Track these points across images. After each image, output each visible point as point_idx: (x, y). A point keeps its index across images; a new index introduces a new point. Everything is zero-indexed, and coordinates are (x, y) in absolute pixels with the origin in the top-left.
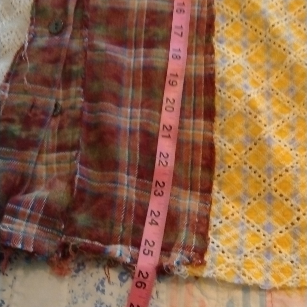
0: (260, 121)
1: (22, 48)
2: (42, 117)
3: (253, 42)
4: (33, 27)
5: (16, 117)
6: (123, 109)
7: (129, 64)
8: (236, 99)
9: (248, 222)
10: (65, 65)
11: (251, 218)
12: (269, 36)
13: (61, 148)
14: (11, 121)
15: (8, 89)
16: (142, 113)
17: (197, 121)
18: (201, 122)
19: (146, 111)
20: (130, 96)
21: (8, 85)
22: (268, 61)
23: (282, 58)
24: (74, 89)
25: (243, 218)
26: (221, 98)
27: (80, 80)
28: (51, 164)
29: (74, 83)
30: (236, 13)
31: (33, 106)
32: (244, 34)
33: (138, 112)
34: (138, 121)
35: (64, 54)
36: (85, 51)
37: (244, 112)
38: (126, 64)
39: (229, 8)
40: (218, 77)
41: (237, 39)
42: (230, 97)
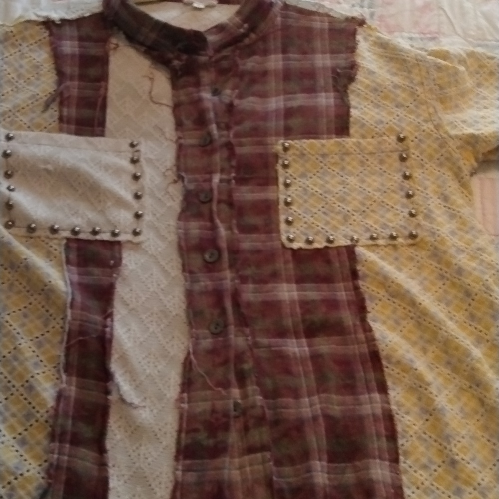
0: (431, 393)
1: (188, 354)
2: (224, 420)
3: (404, 319)
4: (194, 330)
5: (199, 426)
6: (302, 400)
7: (295, 353)
8: (405, 375)
9: (438, 488)
10: (235, 365)
11: (440, 485)
12: (418, 314)
13: (251, 450)
14: (196, 430)
15: (186, 399)
16: (319, 398)
17: (373, 395)
18: (377, 396)
19: (323, 395)
20: (304, 385)
21: (185, 395)
22: (421, 338)
23: (435, 334)
24: (252, 388)
25: (432, 485)
26: (390, 375)
27: (254, 379)
28: (244, 467)
29: (248, 382)
30: (382, 293)
31: (213, 411)
32: (394, 312)
33: (316, 398)
34: (318, 406)
35: (232, 354)
36: (251, 350)
37: (414, 386)
38: (291, 354)
39: (374, 289)
40: (383, 354)
41: (389, 318)
42: (398, 374)
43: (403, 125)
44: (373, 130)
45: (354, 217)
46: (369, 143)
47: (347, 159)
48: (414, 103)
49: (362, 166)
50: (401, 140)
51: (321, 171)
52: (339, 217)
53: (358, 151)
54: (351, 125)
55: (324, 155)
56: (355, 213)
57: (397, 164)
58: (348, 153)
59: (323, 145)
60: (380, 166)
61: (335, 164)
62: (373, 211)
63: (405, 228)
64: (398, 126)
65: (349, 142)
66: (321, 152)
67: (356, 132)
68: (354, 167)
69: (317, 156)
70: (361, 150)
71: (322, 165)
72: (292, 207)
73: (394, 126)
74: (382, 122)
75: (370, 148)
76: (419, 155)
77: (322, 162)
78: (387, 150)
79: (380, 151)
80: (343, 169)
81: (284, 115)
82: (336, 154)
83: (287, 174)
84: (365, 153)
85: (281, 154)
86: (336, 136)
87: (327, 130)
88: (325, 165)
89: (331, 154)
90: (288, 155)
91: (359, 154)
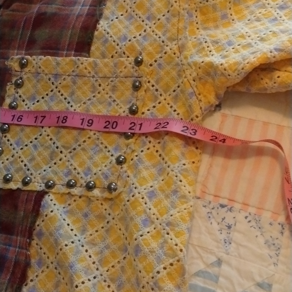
43: (146, 43)
44: (114, 48)
45: (62, 156)
46: (106, 65)
47: (80, 82)
48: (167, 15)
49: (93, 92)
50: (138, 63)
51: (51, 94)
52: (46, 154)
53: (93, 73)
54: (95, 40)
55: (56, 76)
56: (63, 150)
57: (128, 93)
58: (81, 76)
59: (58, 64)
60: (110, 93)
61: (66, 87)
62: (83, 149)
63: (106, 177)
64: (140, 44)
65: (85, 61)
66: (54, 72)
67: (98, 49)
68: (84, 93)
69: (50, 76)
70: (96, 73)
71: (53, 87)
72: (7, 134)
73: (136, 45)
74: (125, 38)
75: (106, 70)
76: (154, 84)
77: (54, 84)
78: (122, 75)
79: (115, 76)
80: (72, 94)
81: (33, 22)
82: (69, 75)
83: (16, 95)
84: (99, 77)
85: (16, 71)
86: (75, 53)
87: (69, 45)
88: (57, 88)
89: (64, 74)
90: (24, 73)
91: (93, 77)
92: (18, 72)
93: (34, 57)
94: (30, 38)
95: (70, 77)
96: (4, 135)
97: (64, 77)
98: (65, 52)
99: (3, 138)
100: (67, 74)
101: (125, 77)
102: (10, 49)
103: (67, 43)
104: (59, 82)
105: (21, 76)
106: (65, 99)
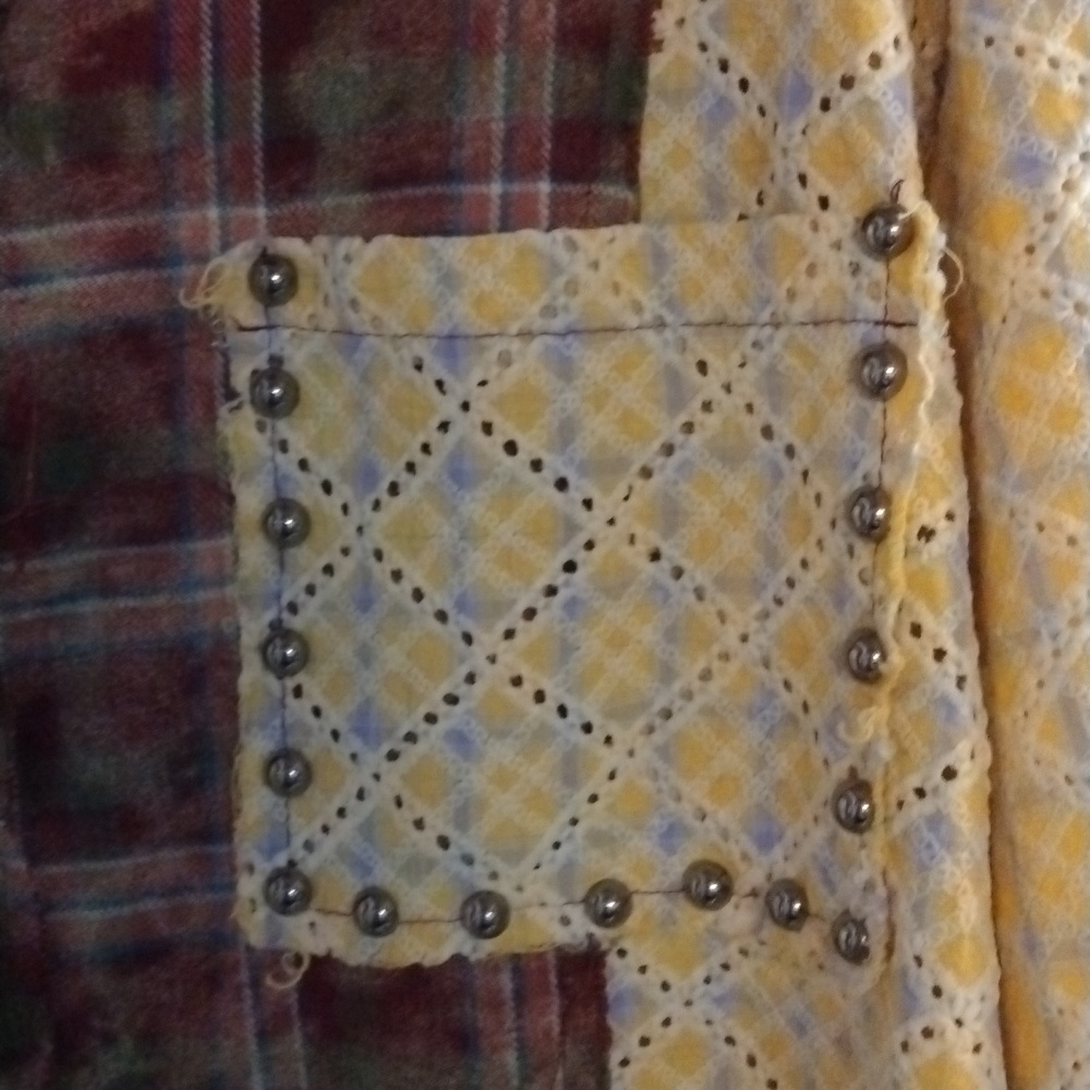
55: (452, 343)
57: (840, 410)
58: (594, 329)
59: (448, 275)
61: (520, 400)
66: (437, 323)
71: (448, 406)
72: (302, 679)
75: (719, 286)
77: (446, 387)
78: (798, 310)
79: (765, 316)
80: (566, 433)
81: (265, 26)
82: (526, 335)
83: (280, 457)
84: (687, 324)
85: (242, 329)
86: (558, 190)
87: (509, 140)
88: (465, 406)
89: (495, 330)
90: (286, 333)
91: (660, 325)
92: (256, 329)
93: (322, 242)
94: (269, 122)
95: (537, 345)
96: (290, 683)
97: (499, 346)
98: (495, 189)
99: (290, 700)
100: (514, 328)
101: (816, 324)
102: (177, 203)
103: (498, 128)
104: (477, 376)
105: (275, 349)
106: (537, 465)
